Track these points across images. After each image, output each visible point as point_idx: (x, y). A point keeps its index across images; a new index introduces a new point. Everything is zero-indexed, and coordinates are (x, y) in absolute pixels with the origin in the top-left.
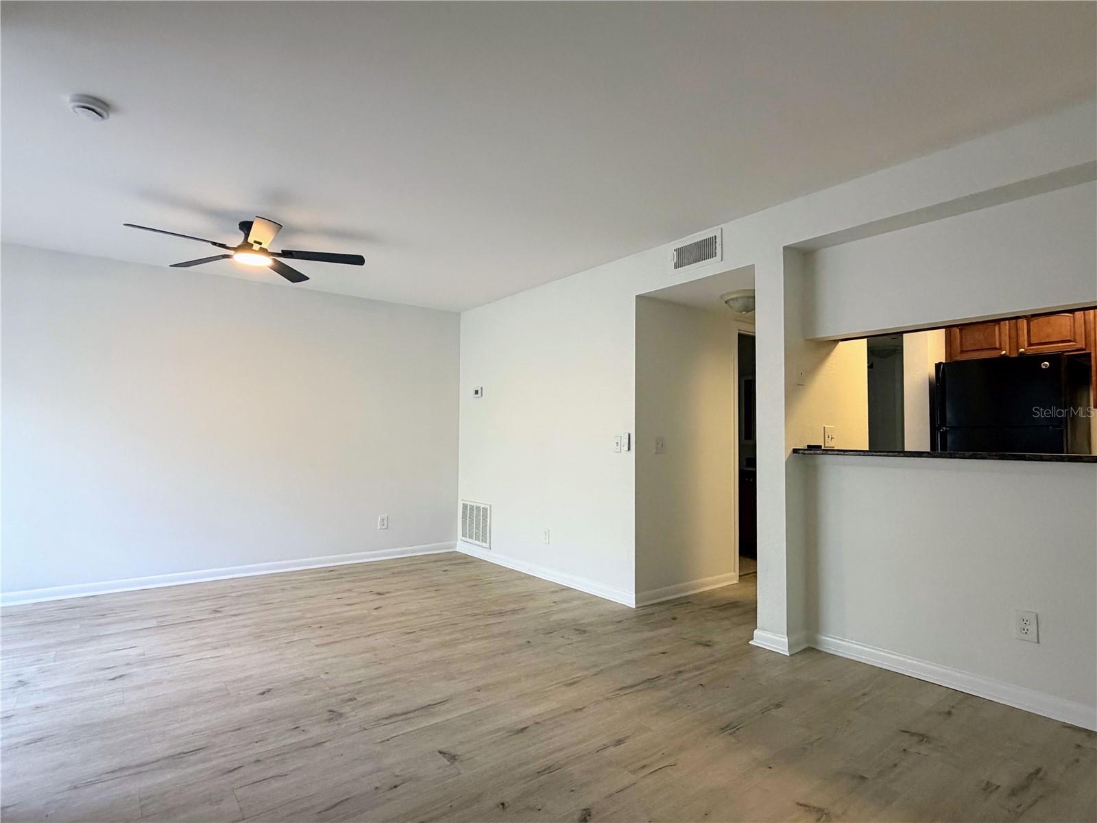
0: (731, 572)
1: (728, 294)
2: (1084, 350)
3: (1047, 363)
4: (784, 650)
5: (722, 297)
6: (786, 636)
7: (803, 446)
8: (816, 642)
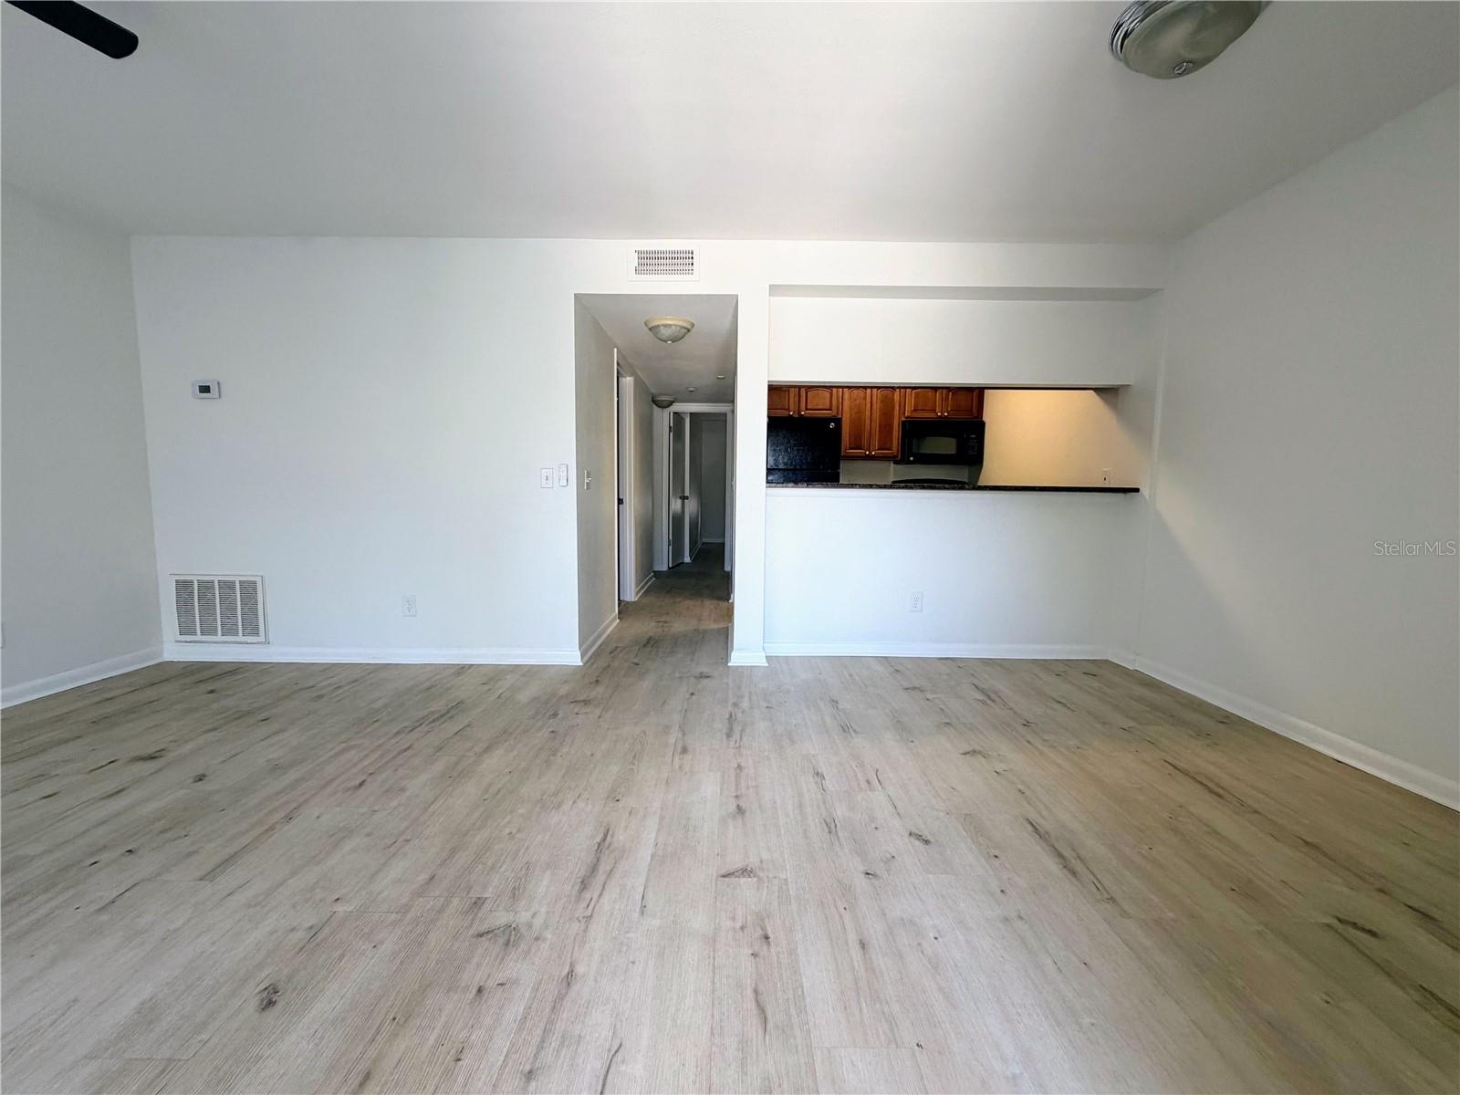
2: (836, 417)
4: (763, 662)
5: (647, 322)
6: (762, 650)
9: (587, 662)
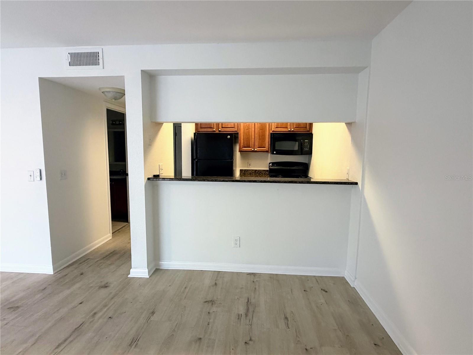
0: (108, 234)
1: (103, 88)
2: (237, 131)
3: (229, 136)
4: (147, 276)
5: (100, 89)
6: (147, 269)
7: (151, 176)
8: (159, 265)
9: (55, 273)
